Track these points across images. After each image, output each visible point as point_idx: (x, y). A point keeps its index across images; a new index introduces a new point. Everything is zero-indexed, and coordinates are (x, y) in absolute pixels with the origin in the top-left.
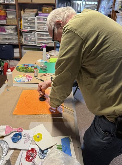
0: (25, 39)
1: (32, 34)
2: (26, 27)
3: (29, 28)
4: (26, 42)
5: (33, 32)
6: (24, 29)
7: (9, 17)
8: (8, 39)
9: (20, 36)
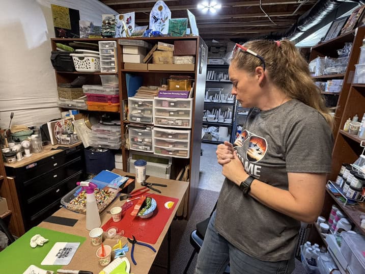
0: (133, 140)
2: (133, 118)
4: (134, 145)
5: (147, 128)
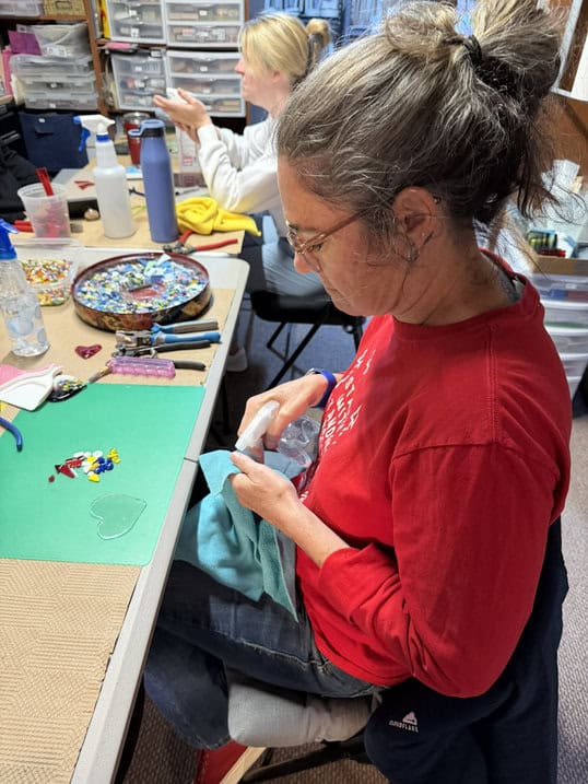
0: (124, 84)
1: (150, 59)
2: (123, 30)
3: (136, 31)
4: (128, 97)
5: (153, 53)
6: (114, 40)
8: (53, 86)
9: (103, 70)
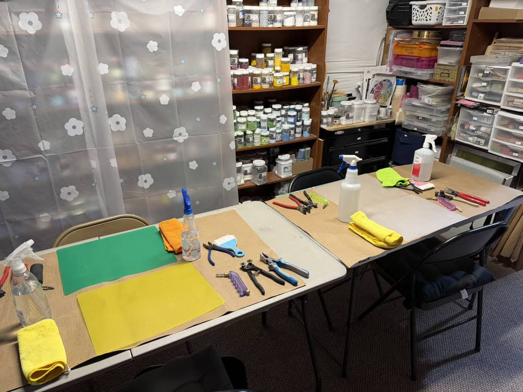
0: (462, 126)
4: (461, 134)
5: (488, 111)
6: (467, 99)
7: (441, 61)
8: (420, 118)
